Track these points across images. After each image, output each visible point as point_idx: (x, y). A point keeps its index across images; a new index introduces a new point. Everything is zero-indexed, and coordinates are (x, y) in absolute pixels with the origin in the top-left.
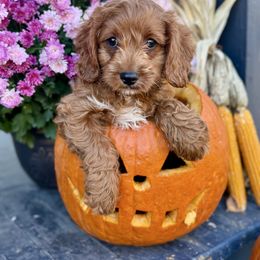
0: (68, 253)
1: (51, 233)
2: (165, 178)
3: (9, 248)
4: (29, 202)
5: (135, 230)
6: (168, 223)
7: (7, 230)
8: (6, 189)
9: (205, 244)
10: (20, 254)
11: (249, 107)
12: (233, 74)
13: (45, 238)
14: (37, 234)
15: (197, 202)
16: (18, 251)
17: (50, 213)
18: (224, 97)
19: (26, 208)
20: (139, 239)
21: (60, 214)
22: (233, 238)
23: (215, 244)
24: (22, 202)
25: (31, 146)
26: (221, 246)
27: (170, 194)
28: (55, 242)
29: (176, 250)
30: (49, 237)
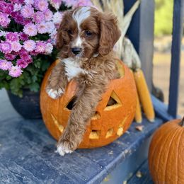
0: (53, 156)
1: (39, 146)
2: (108, 111)
3: (17, 157)
4: (20, 128)
5: (91, 140)
6: (109, 135)
7: (12, 146)
8: (5, 121)
9: (126, 143)
10: (24, 160)
11: (141, 69)
12: (133, 51)
13: (37, 149)
14: (31, 147)
15: (123, 123)
16: (23, 158)
17: (35, 133)
18: (130, 64)
19: (20, 132)
20: (94, 145)
21: (41, 134)
22: (139, 138)
23: (131, 143)
24: (17, 128)
25: (21, 96)
26: (134, 143)
27: (110, 120)
28: (43, 151)
29: (113, 148)
30: (39, 148)
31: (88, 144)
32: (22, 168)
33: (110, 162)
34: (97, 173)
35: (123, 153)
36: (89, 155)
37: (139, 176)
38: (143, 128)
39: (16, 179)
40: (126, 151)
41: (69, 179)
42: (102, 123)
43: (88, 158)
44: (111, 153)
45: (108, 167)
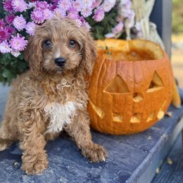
5: (132, 124)
6: (149, 119)
20: (134, 129)
23: (166, 127)
27: (153, 102)
29: (149, 134)
31: (128, 128)
32: (62, 158)
33: (153, 146)
34: (144, 158)
35: (162, 137)
36: (128, 141)
37: (170, 162)
38: (172, 114)
39: (59, 169)
40: (164, 136)
41: (117, 165)
42: (144, 106)
43: (128, 144)
44: (150, 138)
45: (153, 150)
